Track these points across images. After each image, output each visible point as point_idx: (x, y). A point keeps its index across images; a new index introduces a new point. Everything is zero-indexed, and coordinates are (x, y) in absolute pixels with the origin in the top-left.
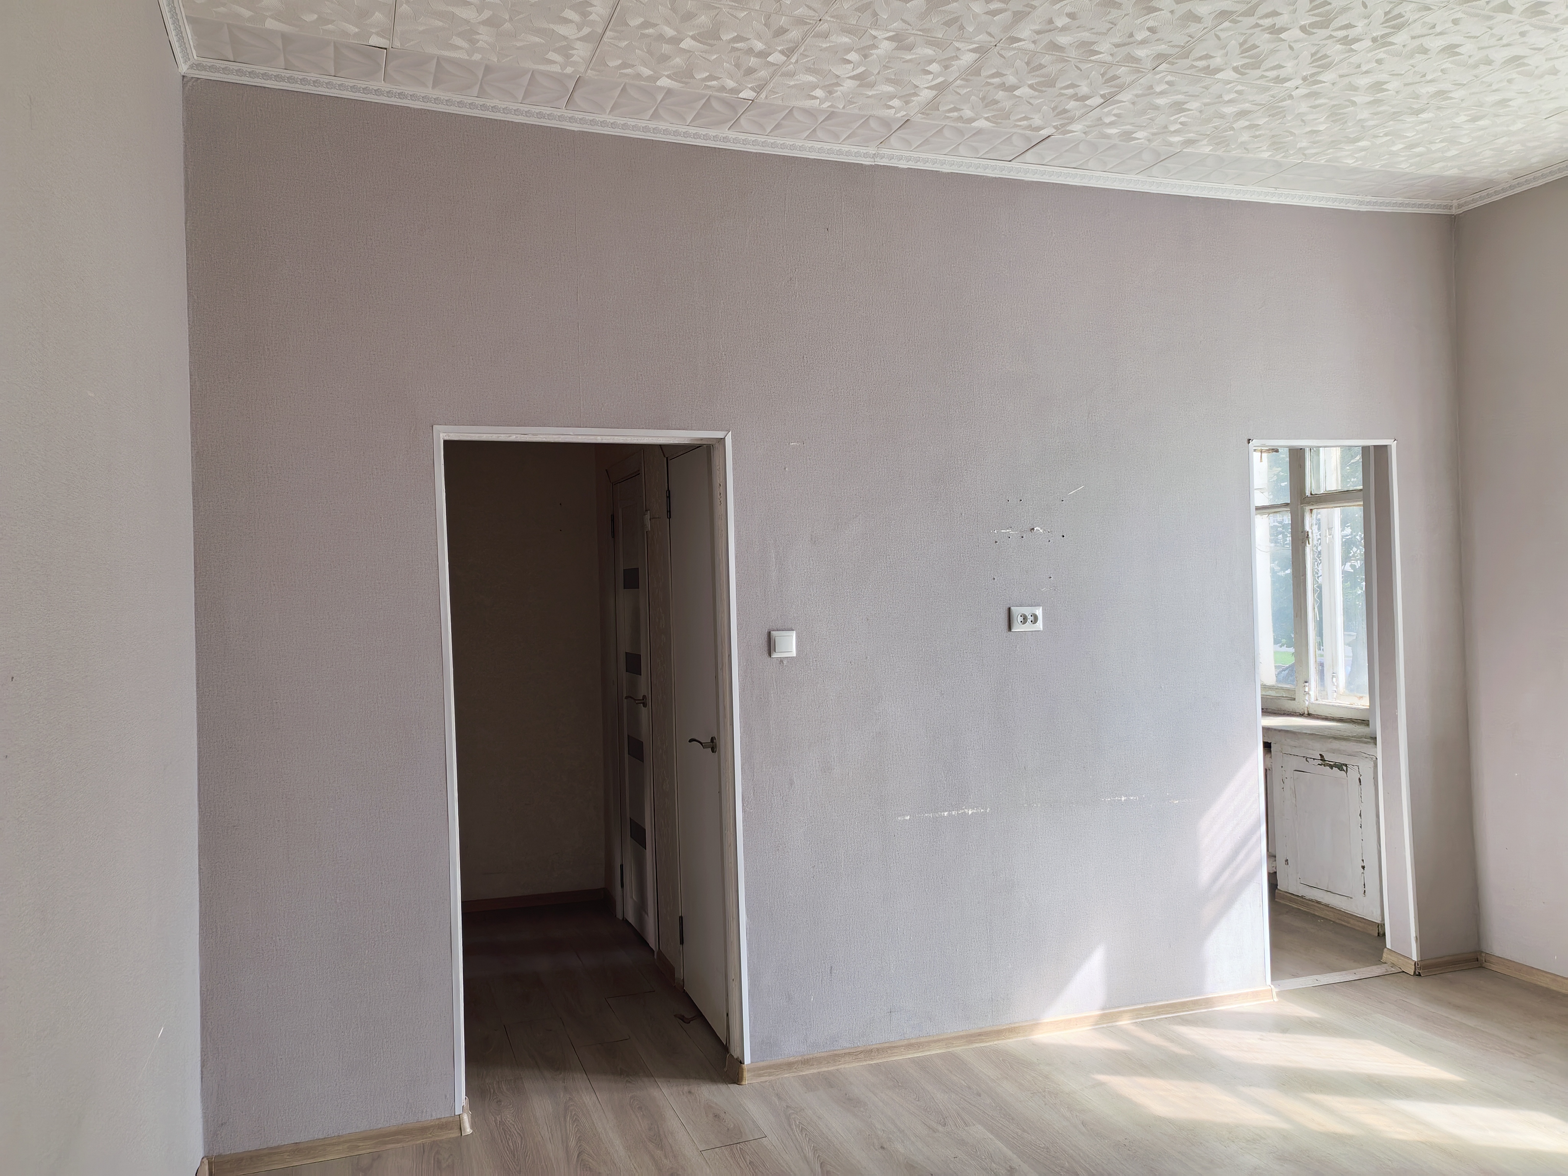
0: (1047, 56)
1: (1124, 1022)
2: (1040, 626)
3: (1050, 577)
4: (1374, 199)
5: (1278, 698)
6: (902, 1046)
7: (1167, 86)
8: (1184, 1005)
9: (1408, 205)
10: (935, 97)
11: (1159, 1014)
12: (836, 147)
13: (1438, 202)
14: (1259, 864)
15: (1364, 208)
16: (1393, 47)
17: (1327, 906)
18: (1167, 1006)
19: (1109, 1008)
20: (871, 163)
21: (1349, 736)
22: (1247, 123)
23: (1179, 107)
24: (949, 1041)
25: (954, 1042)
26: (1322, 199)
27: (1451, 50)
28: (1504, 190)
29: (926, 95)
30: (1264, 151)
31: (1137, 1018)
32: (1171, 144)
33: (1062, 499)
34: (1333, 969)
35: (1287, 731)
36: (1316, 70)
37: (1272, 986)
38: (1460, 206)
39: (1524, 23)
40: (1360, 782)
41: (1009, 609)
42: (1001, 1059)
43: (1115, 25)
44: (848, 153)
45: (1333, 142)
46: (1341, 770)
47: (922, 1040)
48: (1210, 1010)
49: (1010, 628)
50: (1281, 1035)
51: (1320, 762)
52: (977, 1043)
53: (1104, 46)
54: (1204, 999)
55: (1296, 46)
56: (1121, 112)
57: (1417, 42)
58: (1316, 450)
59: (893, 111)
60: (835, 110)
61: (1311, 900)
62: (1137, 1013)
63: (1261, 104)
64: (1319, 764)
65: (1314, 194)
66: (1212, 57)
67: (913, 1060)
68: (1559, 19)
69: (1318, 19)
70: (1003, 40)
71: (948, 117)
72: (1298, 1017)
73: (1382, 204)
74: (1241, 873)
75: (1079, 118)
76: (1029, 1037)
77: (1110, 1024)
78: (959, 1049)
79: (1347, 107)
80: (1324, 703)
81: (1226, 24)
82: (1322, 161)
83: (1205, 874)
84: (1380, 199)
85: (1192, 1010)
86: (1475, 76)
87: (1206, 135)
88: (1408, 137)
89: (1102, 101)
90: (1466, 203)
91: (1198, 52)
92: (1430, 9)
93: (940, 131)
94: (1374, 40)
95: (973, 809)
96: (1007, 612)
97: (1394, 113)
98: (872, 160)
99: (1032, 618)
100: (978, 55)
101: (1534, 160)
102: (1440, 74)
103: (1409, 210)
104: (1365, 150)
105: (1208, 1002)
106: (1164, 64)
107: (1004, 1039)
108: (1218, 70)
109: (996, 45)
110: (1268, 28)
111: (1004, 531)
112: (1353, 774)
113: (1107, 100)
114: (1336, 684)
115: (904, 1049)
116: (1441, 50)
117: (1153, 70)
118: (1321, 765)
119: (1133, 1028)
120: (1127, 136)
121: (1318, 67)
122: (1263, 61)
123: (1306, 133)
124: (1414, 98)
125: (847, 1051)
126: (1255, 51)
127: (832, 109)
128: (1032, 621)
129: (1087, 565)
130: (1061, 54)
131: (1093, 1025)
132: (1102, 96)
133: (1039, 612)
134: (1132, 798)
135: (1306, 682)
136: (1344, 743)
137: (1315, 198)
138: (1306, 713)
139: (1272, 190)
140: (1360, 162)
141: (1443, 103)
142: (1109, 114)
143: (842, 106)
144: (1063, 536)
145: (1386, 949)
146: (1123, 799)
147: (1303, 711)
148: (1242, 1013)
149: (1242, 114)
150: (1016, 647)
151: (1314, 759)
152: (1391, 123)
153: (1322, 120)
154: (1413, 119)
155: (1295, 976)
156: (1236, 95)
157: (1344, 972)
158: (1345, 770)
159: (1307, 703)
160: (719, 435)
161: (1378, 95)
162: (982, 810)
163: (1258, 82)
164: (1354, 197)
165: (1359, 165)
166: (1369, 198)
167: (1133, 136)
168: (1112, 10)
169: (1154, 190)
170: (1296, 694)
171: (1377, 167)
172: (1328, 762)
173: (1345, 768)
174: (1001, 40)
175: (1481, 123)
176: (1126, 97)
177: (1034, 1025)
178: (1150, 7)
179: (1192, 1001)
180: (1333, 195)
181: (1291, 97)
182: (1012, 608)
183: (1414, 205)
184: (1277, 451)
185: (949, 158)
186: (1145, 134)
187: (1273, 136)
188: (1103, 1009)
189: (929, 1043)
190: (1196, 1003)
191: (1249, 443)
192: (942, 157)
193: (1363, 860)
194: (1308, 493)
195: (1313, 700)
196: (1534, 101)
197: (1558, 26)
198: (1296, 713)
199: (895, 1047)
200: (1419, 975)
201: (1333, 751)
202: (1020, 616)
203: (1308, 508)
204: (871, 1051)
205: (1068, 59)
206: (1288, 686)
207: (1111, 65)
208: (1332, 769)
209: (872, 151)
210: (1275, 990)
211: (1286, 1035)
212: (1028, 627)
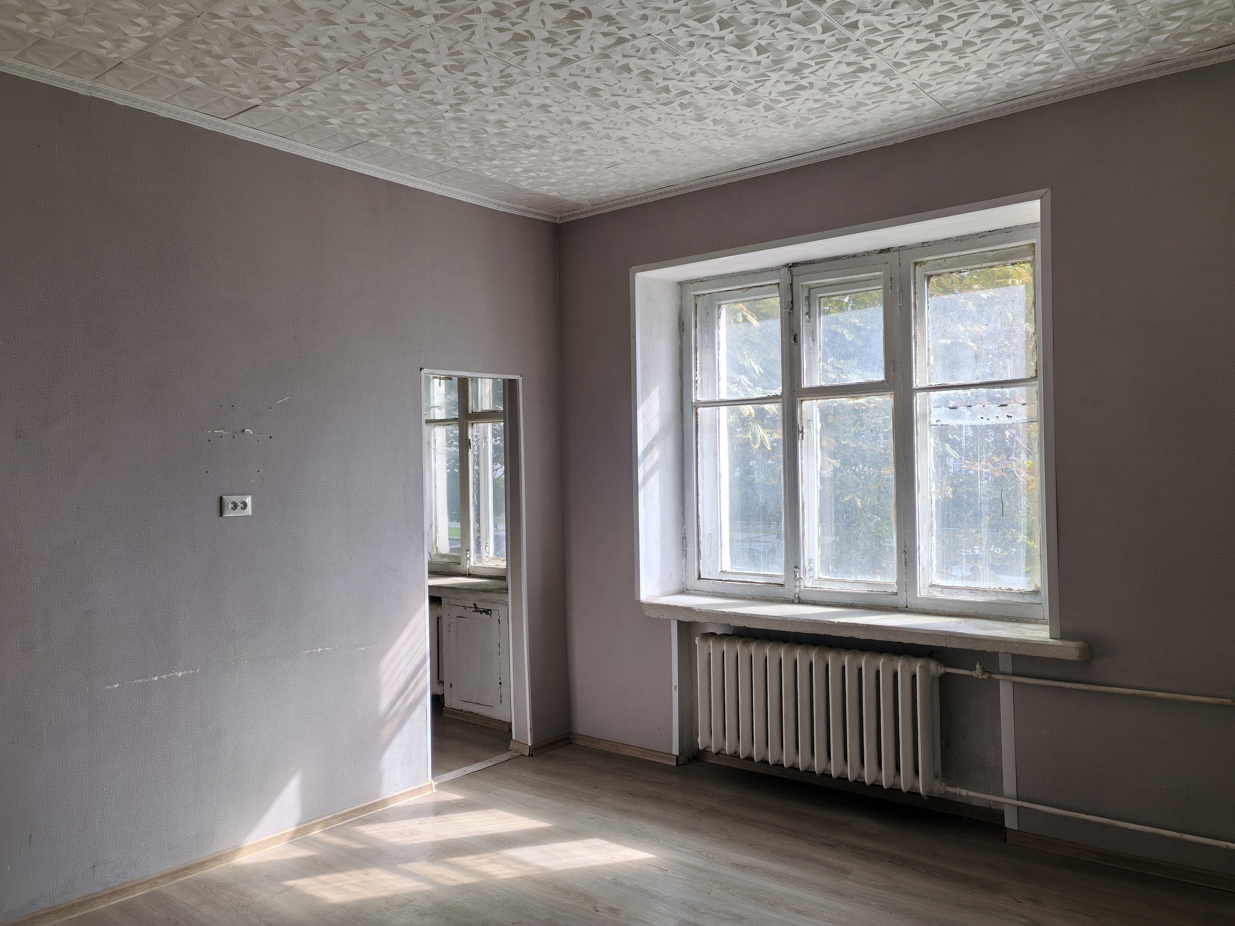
0: (247, 37)
1: (316, 833)
2: (249, 511)
3: (259, 471)
4: (508, 204)
5: (449, 563)
6: (106, 895)
7: (350, 87)
8: (365, 809)
9: (529, 212)
10: (146, 48)
11: (345, 819)
12: (49, 72)
13: (548, 213)
14: (425, 691)
15: (500, 209)
16: (508, 97)
17: (477, 714)
18: (352, 812)
19: (304, 823)
20: (86, 94)
21: (493, 589)
22: (414, 130)
23: (361, 106)
24: (152, 881)
25: (158, 881)
26: (473, 197)
27: (544, 108)
28: (586, 212)
29: (136, 44)
30: (429, 154)
31: (326, 827)
32: (359, 134)
33: (270, 407)
34: (476, 761)
35: (453, 588)
36: (458, 101)
37: (432, 781)
38: (561, 218)
39: (587, 100)
40: (499, 621)
41: (221, 498)
42: (202, 887)
43: (302, 27)
44: (62, 80)
45: (475, 157)
46: (487, 614)
47: (126, 885)
48: (385, 808)
49: (221, 513)
50: (435, 817)
51: (474, 609)
52: (181, 877)
53: (296, 41)
54: (380, 801)
55: (443, 80)
56: (316, 99)
57: (523, 98)
58: (475, 380)
59: (105, 51)
60: (44, 37)
61: (467, 712)
62: (327, 822)
63: (422, 118)
64: (473, 611)
65: (467, 193)
66: (381, 72)
67: (116, 906)
68: (608, 102)
69: (455, 63)
70: (205, 13)
71: (161, 69)
72: (448, 801)
73: (512, 208)
74: (411, 698)
75: (281, 96)
76: (231, 862)
77: (303, 836)
78: (162, 887)
79: (482, 133)
80: (479, 566)
81: (389, 50)
82: (470, 170)
83: (384, 704)
84: (511, 205)
85: (371, 811)
86: (562, 130)
87: (385, 132)
88: (525, 164)
89: (298, 86)
90: (565, 217)
91: (371, 66)
92: (529, 75)
93: (154, 79)
94: (495, 89)
95: (183, 671)
96: (219, 500)
97: (514, 145)
98: (88, 91)
99: (242, 505)
100: (183, 21)
101: (603, 195)
102: (540, 123)
103: (530, 216)
104: (497, 167)
105: (384, 802)
106: (345, 69)
107: (208, 869)
108: (387, 84)
109: (198, 16)
110: (420, 61)
111: (217, 431)
112: (495, 615)
113: (303, 86)
114: (488, 551)
115: (108, 898)
116: (540, 106)
117: (337, 71)
118: (474, 611)
119: (322, 835)
120: (324, 120)
121: (459, 99)
122: (420, 85)
123: (457, 147)
124: (525, 137)
125: (48, 911)
126: (413, 76)
127: (41, 36)
128: (241, 508)
129: (291, 461)
130: (258, 38)
131: (289, 840)
132: (299, 82)
133: (248, 500)
134: (327, 649)
135: (468, 551)
136: (490, 594)
137: (468, 196)
138: (467, 573)
139: (438, 185)
140: (495, 176)
141: (544, 144)
142: (306, 98)
143: (52, 36)
144: (271, 437)
145: (512, 741)
146: (319, 650)
147: (465, 572)
148: (409, 806)
149: (410, 122)
150: (227, 530)
151: (470, 608)
152: (513, 151)
153: (467, 139)
154: (524, 151)
155: (450, 770)
156: (403, 107)
157: (484, 762)
158: (490, 613)
159: (468, 566)
161: (502, 130)
162: (192, 672)
163: (419, 100)
164: (494, 200)
165: (495, 177)
166: (504, 203)
167: (328, 120)
168: (298, 14)
169: (349, 167)
170: (461, 560)
171: (507, 181)
172: (478, 609)
173: (490, 612)
174: (203, 13)
175: (568, 163)
176: (318, 87)
177: (237, 850)
178: (328, 19)
179: (371, 804)
180: (480, 196)
181: (443, 117)
182: (224, 497)
183: (533, 213)
184: (451, 379)
185: (165, 105)
186: (338, 121)
187: (434, 144)
188: (298, 825)
189: (133, 887)
190: (375, 805)
191: (421, 371)
192: (160, 103)
193: (500, 678)
194: (470, 412)
195: (472, 564)
196: (598, 155)
197: (607, 106)
198: (461, 574)
199: (98, 897)
200: (532, 755)
201: (482, 601)
202: (230, 503)
203: (470, 422)
204: (73, 906)
205: (265, 44)
206: (457, 554)
207: (302, 59)
208: (481, 614)
209: (87, 83)
210: (434, 784)
211: (439, 816)
212: (238, 513)
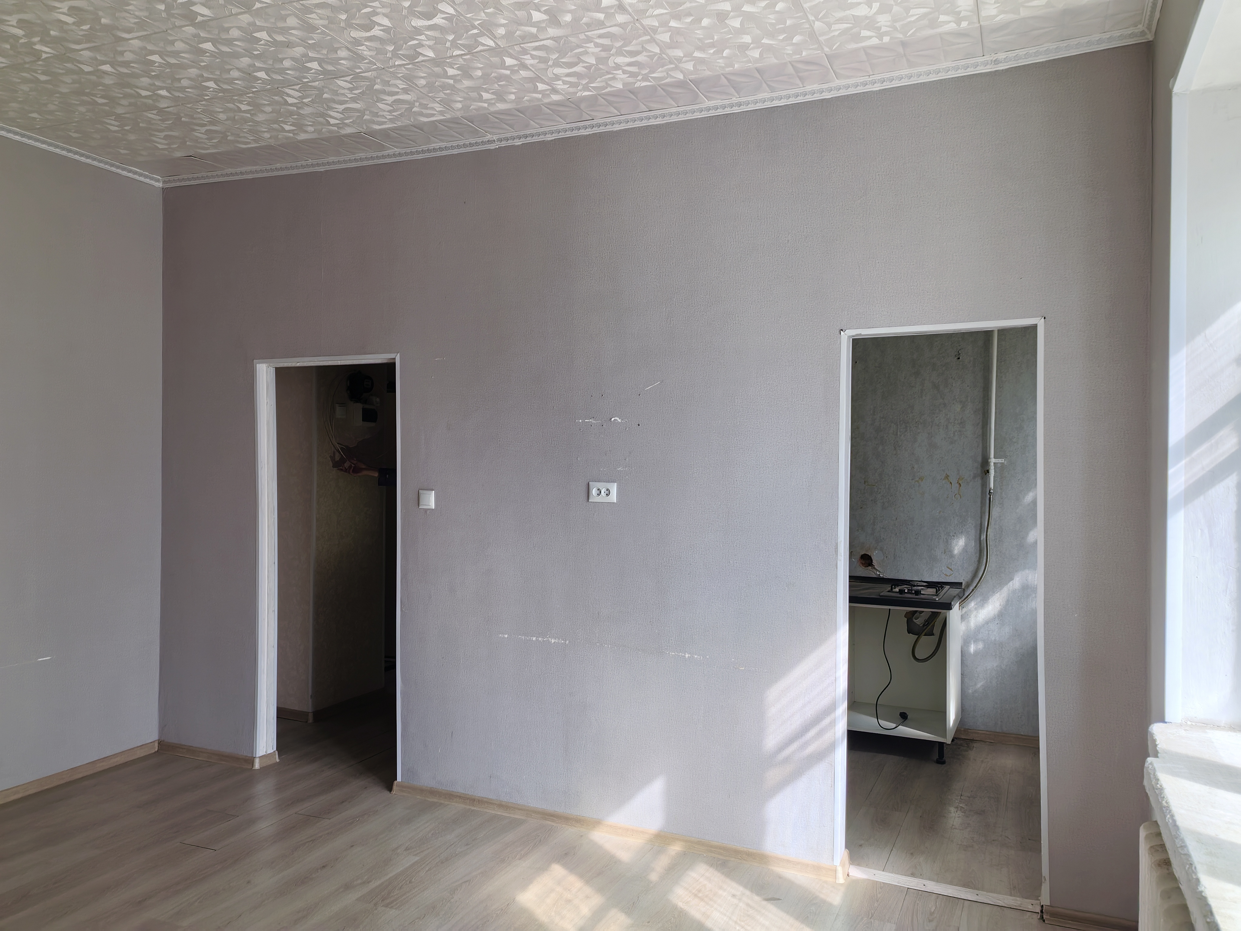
2: (613, 499)
3: (626, 459)
6: (496, 804)
12: (466, 142)
19: (666, 831)
25: (533, 815)
33: (639, 394)
37: (839, 867)
38: (1149, 30)
47: (511, 805)
49: (588, 498)
74: (811, 749)
83: (771, 741)
95: (556, 639)
96: (586, 485)
99: (606, 492)
111: (587, 420)
115: (496, 807)
128: (606, 496)
129: (660, 449)
131: (645, 841)
133: (615, 489)
134: (696, 656)
144: (639, 425)
150: (593, 515)
160: (392, 356)
162: (562, 642)
182: (590, 482)
188: (660, 831)
189: (514, 809)
191: (841, 333)
199: (490, 803)
200: (1043, 921)
202: (596, 489)
204: (474, 800)
212: (603, 498)
